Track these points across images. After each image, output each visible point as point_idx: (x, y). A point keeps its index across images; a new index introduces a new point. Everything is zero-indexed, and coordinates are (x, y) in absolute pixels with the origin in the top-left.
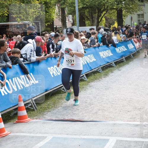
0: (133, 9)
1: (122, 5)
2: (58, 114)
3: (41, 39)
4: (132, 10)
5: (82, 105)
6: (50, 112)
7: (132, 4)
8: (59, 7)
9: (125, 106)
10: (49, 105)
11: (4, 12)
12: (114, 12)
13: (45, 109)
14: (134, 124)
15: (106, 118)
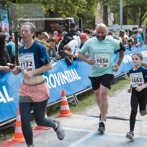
3: (86, 36)
5: (124, 104)
6: (92, 108)
10: (90, 101)
11: (51, 7)
13: (87, 105)
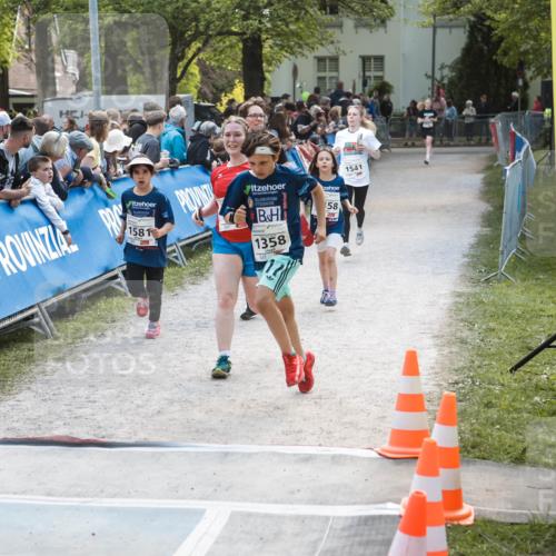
0: (301, 39)
1: (260, 22)
2: (15, 418)
4: (295, 39)
7: (297, 19)
8: (29, 19)
9: (267, 387)
12: (231, 46)
14: (295, 455)
15: (197, 431)
